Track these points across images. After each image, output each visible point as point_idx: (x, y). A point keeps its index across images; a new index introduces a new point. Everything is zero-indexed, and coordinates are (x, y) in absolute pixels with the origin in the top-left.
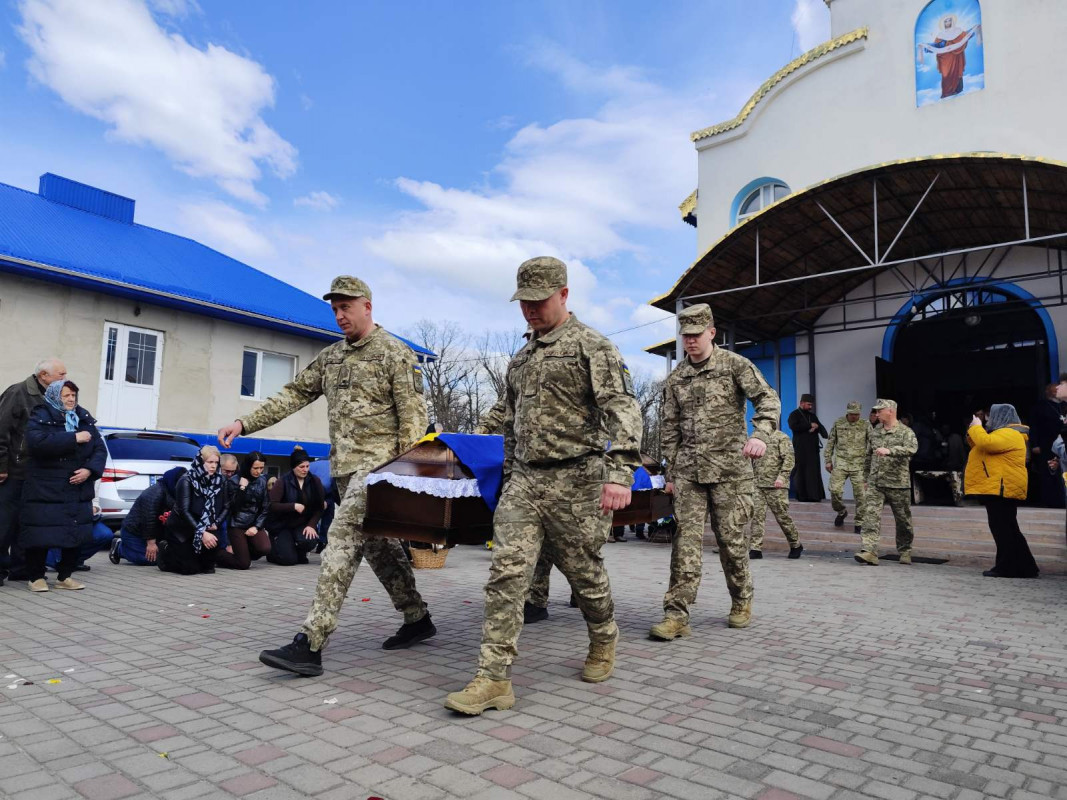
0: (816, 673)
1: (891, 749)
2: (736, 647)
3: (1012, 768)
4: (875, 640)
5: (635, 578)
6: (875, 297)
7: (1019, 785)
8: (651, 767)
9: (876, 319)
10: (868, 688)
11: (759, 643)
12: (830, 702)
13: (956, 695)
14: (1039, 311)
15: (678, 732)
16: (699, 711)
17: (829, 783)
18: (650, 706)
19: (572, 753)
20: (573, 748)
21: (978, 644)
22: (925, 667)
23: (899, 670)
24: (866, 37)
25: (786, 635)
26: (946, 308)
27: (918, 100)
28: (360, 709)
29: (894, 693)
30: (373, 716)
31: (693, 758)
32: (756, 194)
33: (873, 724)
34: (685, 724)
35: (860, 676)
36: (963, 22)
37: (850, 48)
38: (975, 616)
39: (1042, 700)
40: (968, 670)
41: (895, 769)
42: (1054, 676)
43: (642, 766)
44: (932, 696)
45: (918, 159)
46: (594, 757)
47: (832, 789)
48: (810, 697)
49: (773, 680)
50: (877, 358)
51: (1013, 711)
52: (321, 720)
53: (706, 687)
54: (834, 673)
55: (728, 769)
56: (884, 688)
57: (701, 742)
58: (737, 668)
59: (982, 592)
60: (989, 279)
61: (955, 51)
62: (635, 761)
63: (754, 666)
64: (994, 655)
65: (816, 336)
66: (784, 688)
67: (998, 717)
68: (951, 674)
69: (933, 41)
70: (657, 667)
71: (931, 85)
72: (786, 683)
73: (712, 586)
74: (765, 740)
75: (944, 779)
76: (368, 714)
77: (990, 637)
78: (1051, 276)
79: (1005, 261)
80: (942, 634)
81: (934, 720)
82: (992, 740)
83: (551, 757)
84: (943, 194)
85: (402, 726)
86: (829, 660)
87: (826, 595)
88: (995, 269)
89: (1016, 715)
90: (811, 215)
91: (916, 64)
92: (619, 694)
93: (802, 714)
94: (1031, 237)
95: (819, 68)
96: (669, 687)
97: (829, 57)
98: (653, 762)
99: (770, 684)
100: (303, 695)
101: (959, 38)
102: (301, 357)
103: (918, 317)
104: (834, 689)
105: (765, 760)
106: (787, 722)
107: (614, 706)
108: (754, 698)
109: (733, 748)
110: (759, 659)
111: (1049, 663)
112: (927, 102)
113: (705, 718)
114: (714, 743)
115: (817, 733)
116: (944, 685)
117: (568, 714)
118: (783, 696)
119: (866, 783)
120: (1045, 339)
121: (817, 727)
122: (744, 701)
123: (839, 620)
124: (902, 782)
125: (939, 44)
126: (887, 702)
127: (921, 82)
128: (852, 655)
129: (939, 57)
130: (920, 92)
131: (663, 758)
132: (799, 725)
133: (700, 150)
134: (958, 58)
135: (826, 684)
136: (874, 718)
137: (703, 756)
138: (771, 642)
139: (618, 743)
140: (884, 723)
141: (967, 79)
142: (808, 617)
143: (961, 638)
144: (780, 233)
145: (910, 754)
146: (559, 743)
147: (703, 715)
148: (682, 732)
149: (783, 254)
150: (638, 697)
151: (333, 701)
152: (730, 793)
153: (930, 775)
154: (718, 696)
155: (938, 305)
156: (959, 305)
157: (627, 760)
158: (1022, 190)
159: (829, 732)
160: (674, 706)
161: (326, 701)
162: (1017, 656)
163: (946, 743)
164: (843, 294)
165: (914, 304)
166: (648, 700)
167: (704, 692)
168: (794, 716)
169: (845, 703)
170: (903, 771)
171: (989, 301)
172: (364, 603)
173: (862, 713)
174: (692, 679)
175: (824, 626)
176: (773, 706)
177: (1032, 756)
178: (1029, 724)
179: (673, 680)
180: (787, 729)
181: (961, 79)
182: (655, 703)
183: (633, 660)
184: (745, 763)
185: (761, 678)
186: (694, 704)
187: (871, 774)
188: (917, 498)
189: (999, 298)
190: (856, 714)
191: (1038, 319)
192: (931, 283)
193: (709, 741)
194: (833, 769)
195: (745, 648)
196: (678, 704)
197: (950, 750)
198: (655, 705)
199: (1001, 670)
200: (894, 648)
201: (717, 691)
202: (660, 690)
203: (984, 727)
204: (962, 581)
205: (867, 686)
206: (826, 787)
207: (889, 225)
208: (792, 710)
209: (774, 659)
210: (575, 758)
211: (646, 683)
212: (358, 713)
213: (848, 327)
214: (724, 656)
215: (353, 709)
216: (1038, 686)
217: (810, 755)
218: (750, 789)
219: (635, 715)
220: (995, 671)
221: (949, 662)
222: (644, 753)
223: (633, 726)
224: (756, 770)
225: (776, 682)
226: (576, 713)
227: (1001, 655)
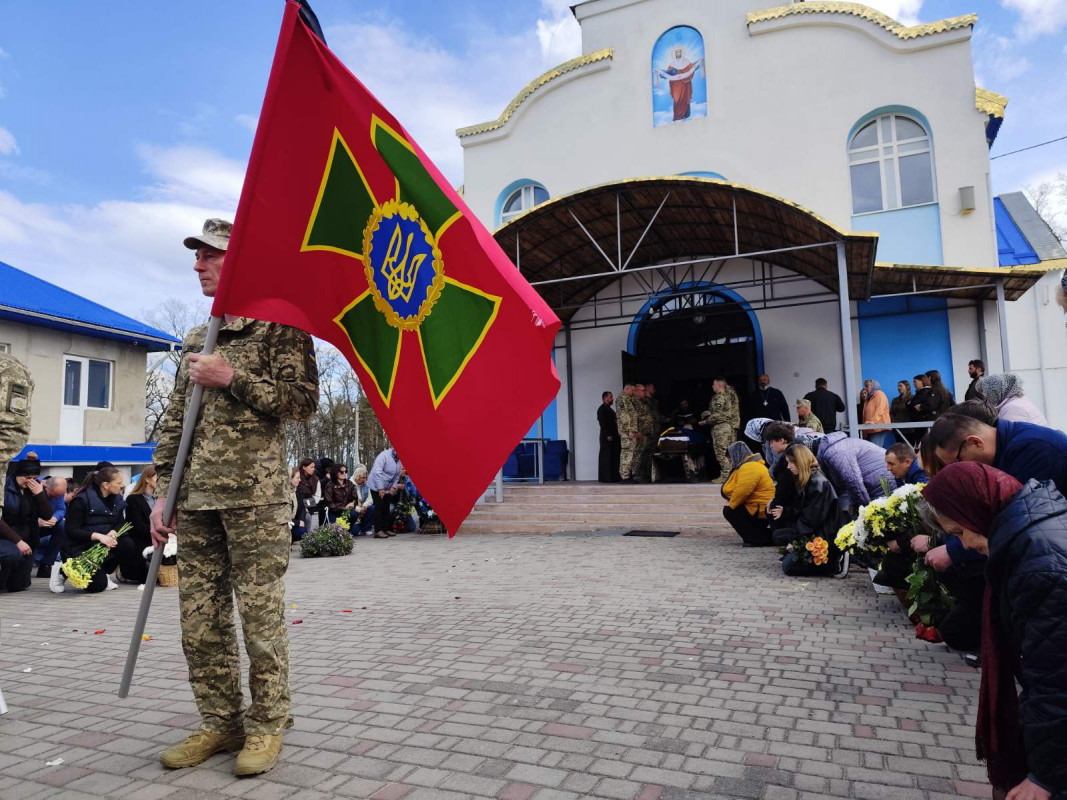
0: (561, 659)
1: (617, 725)
2: (493, 641)
3: (708, 728)
4: (614, 619)
5: (403, 576)
6: (621, 297)
7: (712, 743)
8: (405, 781)
9: (622, 316)
10: (603, 669)
11: (514, 634)
12: (570, 686)
13: (673, 666)
14: (749, 313)
15: (431, 739)
16: (453, 715)
17: (562, 769)
18: (408, 716)
19: (327, 780)
20: (327, 775)
21: (694, 612)
22: (650, 641)
23: (631, 647)
24: (611, 58)
25: (540, 623)
26: (678, 307)
27: (655, 120)
28: (90, 767)
29: (624, 670)
30: (107, 773)
31: (444, 765)
32: (518, 194)
33: (605, 704)
34: (440, 730)
35: (597, 657)
36: (691, 55)
37: (598, 66)
38: (694, 586)
39: (737, 661)
40: (684, 639)
41: (618, 744)
42: (749, 636)
43: (396, 782)
44: (654, 669)
45: (652, 179)
46: (349, 780)
47: (565, 774)
48: (555, 684)
49: (524, 672)
50: (623, 352)
51: (714, 674)
52: (42, 787)
53: (463, 687)
54: (577, 657)
55: (477, 770)
56: (617, 665)
57: (453, 746)
58: (491, 664)
59: (704, 561)
60: (711, 284)
61: (684, 79)
62: (390, 777)
63: (508, 659)
64: (705, 622)
65: (572, 332)
66: (533, 678)
67: (703, 681)
68: (671, 645)
69: (666, 69)
70: (418, 673)
71: (665, 109)
72: (535, 674)
73: (476, 578)
74: (510, 735)
75: (655, 748)
76: (101, 772)
77: (704, 605)
78: (755, 285)
79: (722, 270)
80: (668, 606)
81: (654, 692)
82: (697, 705)
83: (305, 788)
84: (673, 210)
85: (141, 779)
86: (574, 644)
87: (577, 577)
88: (714, 277)
89: (717, 678)
90: (565, 221)
91: (653, 87)
92: (377, 708)
93: (545, 703)
94: (740, 253)
95: (571, 80)
96: (428, 693)
97: (580, 71)
98: (406, 776)
99: (520, 676)
100: (20, 760)
101: (687, 69)
102: (13, 347)
103: (657, 316)
104: (575, 673)
105: (510, 756)
106: (533, 714)
107: (372, 722)
108: (505, 693)
109: (483, 748)
110: (514, 651)
111: (746, 624)
112: (662, 123)
113: (459, 721)
114: (464, 746)
115: (557, 720)
116: (664, 657)
117: (325, 737)
118: (531, 687)
119: (593, 763)
120: (753, 335)
121: (558, 714)
122: (496, 697)
123: (585, 602)
124: (622, 756)
125: (672, 72)
126: (618, 680)
127: (657, 105)
128: (593, 637)
129: (672, 83)
130: (657, 113)
131: (415, 769)
132: (542, 714)
133: (465, 147)
134: (686, 86)
135: (569, 669)
136: (605, 698)
137: (454, 762)
138: (524, 632)
139: (373, 761)
140: (614, 701)
141: (694, 106)
142: (559, 602)
143: (683, 609)
144: (538, 236)
145: (631, 728)
146: (314, 771)
147: (458, 717)
148: (436, 738)
149: (542, 255)
150: (397, 709)
151: (57, 762)
152: (475, 795)
153: (646, 746)
154: (473, 696)
155: (671, 305)
156: (688, 306)
157: (382, 777)
158: (732, 211)
159: (567, 718)
160: (431, 712)
161: (48, 763)
162: (723, 621)
163: (661, 713)
164: (594, 294)
165: (652, 306)
166: (406, 710)
167: (458, 693)
168: (539, 706)
169: (583, 686)
170: (624, 746)
171: (711, 302)
172: (97, 636)
173: (596, 694)
174: (448, 682)
175: (571, 610)
176: (521, 698)
177: (724, 714)
178: (725, 685)
179: (432, 685)
180: (532, 720)
181: (689, 106)
182: (413, 711)
183: (395, 668)
184: (491, 761)
185: (512, 671)
186: (451, 707)
187: (598, 753)
188: (653, 477)
189: (719, 300)
190: (591, 695)
191: (748, 319)
192: (666, 286)
193: (462, 744)
194: (567, 754)
195: (502, 642)
196: (435, 710)
197: (664, 719)
198: (413, 714)
199: (710, 636)
200: (628, 625)
201: (472, 690)
202: (417, 698)
203: (691, 693)
204: (688, 552)
205: (604, 666)
206: (560, 772)
207: (630, 234)
208: (537, 700)
209: (525, 649)
210: (329, 786)
211: (406, 692)
212: (88, 772)
213: (599, 323)
214: (480, 653)
215: (83, 768)
216: (736, 648)
217: (550, 743)
218: (492, 787)
219: (393, 728)
220: (705, 638)
221: (671, 633)
222: (398, 767)
223: (390, 740)
224: (501, 767)
225: (526, 674)
226: (333, 735)
227: (711, 622)
